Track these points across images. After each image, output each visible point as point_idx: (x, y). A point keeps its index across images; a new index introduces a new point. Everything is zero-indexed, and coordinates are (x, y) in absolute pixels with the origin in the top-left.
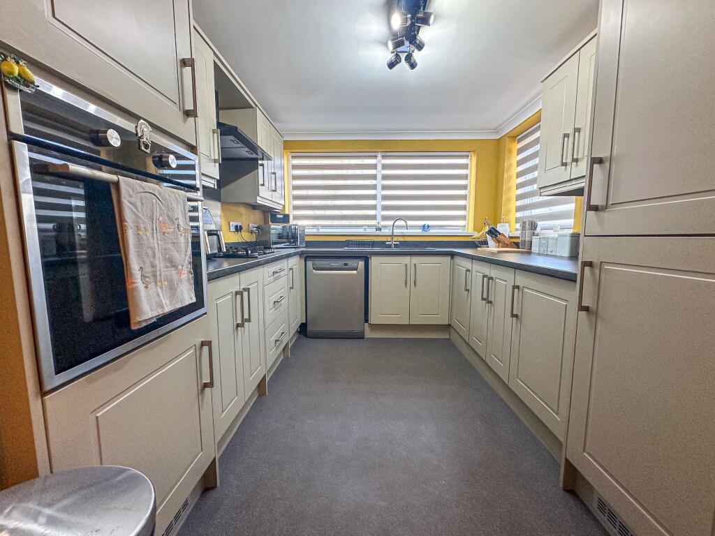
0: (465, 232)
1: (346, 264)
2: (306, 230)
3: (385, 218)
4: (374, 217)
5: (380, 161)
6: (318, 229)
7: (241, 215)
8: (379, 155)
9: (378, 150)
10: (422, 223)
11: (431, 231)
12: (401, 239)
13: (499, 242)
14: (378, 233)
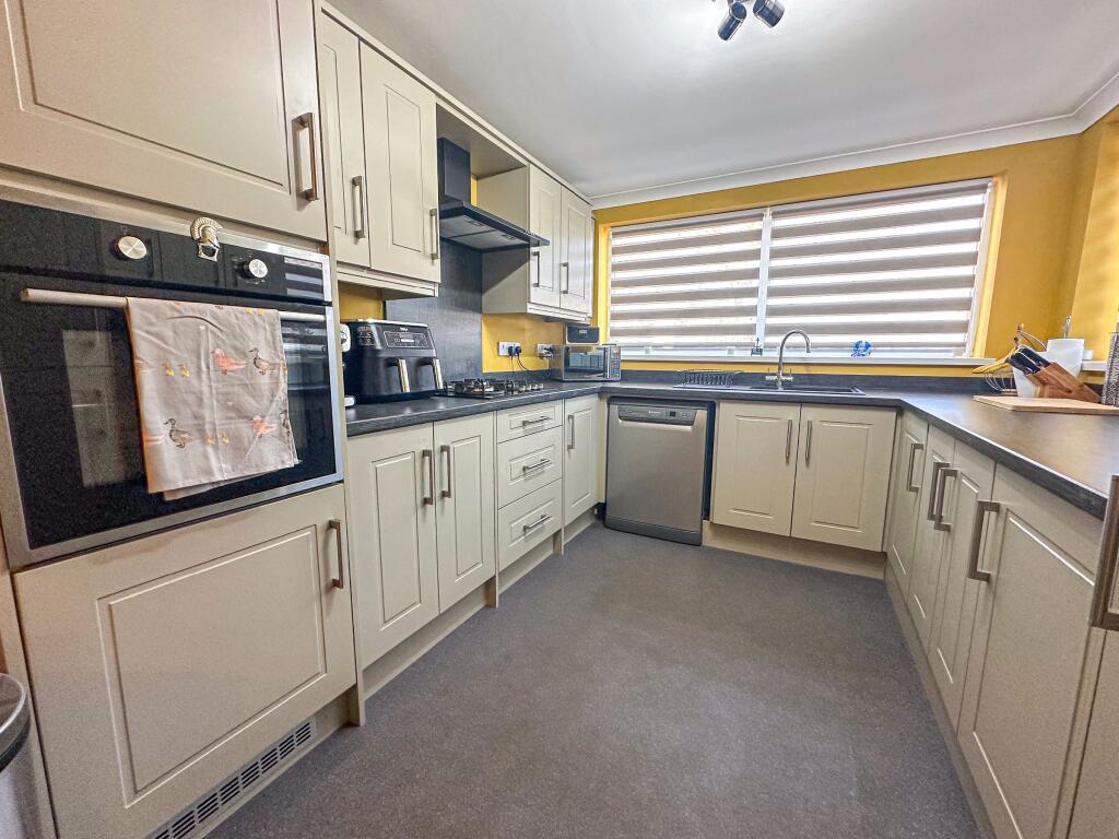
0: (965, 357)
1: (673, 414)
2: (624, 353)
3: (771, 331)
4: (750, 330)
5: (767, 224)
6: (647, 351)
7: (523, 330)
8: (769, 211)
9: (763, 204)
10: (853, 339)
11: (873, 355)
12: (802, 370)
13: (1044, 384)
14: (757, 358)
